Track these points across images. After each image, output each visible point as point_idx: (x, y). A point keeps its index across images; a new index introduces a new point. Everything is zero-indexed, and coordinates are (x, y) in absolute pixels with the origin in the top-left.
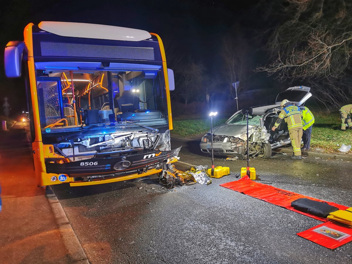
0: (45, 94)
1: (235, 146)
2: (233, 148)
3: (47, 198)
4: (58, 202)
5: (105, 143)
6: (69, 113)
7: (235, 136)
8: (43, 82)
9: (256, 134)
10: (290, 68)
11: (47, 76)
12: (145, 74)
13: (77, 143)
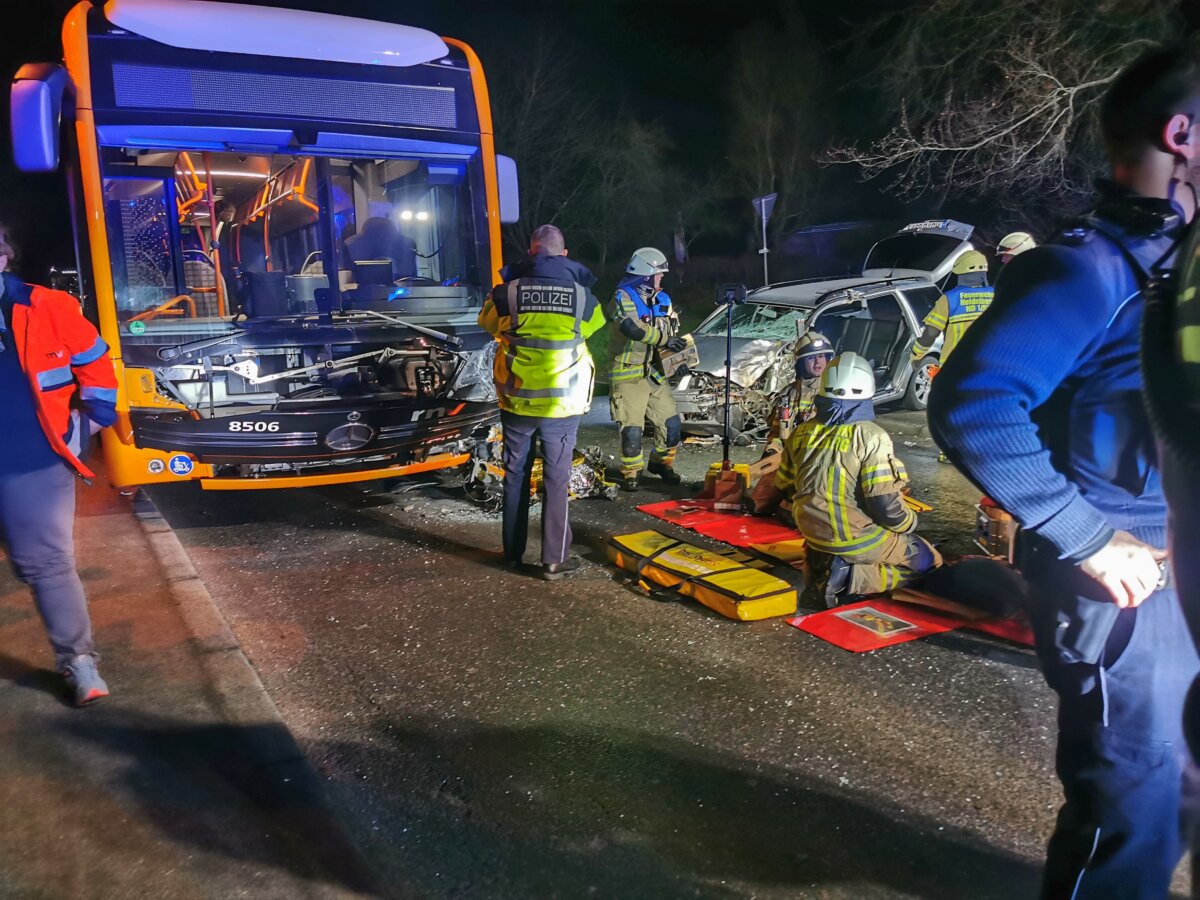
0: (126, 218)
1: (711, 403)
2: (703, 407)
3: (139, 520)
4: (168, 531)
5: (305, 373)
6: (200, 281)
7: (714, 373)
8: (121, 181)
9: (780, 369)
10: (936, 154)
11: (133, 164)
12: (428, 171)
13: (221, 368)
